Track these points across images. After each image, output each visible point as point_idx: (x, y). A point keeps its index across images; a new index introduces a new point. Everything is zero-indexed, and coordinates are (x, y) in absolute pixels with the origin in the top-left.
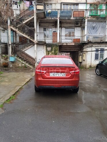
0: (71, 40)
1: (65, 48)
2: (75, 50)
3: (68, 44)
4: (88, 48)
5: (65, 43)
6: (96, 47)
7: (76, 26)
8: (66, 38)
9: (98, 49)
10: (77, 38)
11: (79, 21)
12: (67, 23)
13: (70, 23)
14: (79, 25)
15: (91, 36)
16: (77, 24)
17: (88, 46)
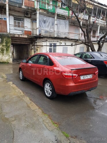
0: (21, 32)
1: (15, 40)
2: (26, 43)
3: (21, 36)
4: (43, 42)
5: (17, 34)
6: (50, 41)
7: (26, 17)
8: (15, 28)
9: (52, 44)
10: (29, 30)
11: (29, 12)
12: (15, 11)
13: (19, 12)
14: (29, 16)
15: (43, 30)
16: (27, 14)
17: (43, 40)
